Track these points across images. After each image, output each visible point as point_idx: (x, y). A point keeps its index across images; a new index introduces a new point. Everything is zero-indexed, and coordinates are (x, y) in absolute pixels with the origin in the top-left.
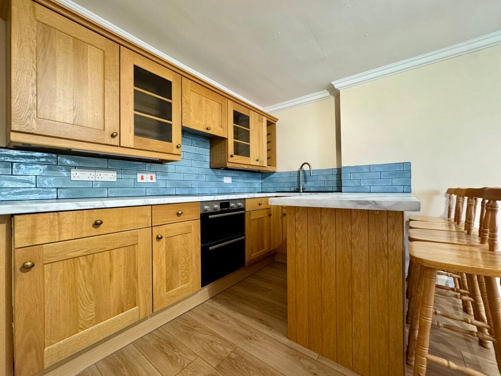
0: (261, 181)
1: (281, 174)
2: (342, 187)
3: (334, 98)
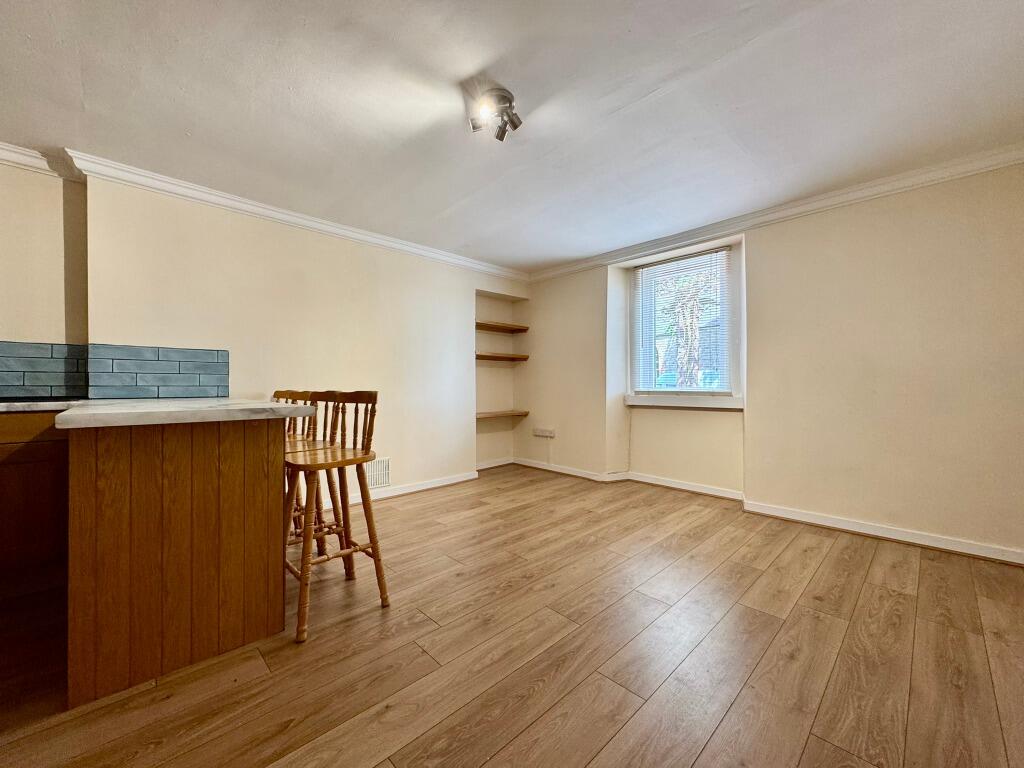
2: (90, 388)
3: (60, 181)
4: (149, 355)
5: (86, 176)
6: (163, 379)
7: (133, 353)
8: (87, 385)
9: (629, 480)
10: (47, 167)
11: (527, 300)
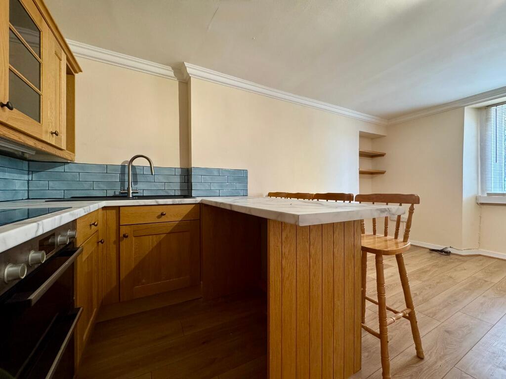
0: (26, 177)
1: (83, 166)
2: (193, 191)
3: (177, 82)
4: (216, 173)
5: (190, 77)
6: (221, 186)
7: (208, 171)
8: (192, 190)
9: (480, 255)
10: (173, 75)
11: (385, 136)
